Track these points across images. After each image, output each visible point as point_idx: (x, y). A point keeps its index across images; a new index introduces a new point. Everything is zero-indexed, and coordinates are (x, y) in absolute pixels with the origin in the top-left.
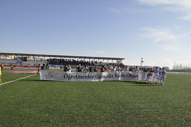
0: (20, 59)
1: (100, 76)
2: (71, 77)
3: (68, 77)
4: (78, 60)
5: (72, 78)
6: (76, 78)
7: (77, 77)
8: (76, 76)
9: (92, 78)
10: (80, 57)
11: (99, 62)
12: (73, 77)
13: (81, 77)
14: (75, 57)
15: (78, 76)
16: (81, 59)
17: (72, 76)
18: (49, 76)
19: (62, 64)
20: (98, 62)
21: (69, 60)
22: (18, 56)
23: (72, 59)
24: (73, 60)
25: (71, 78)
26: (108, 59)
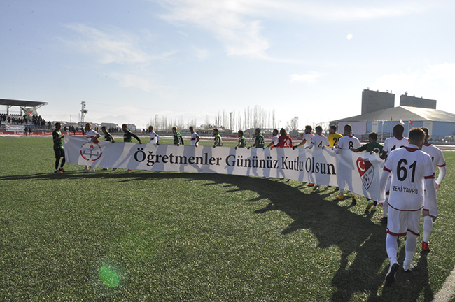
1: (240, 158)
2: (155, 157)
3: (147, 159)
5: (157, 161)
6: (171, 162)
7: (174, 160)
8: (171, 156)
9: (218, 164)
12: (160, 159)
13: (183, 159)
15: (177, 157)
17: (157, 157)
18: (91, 155)
25: (154, 160)
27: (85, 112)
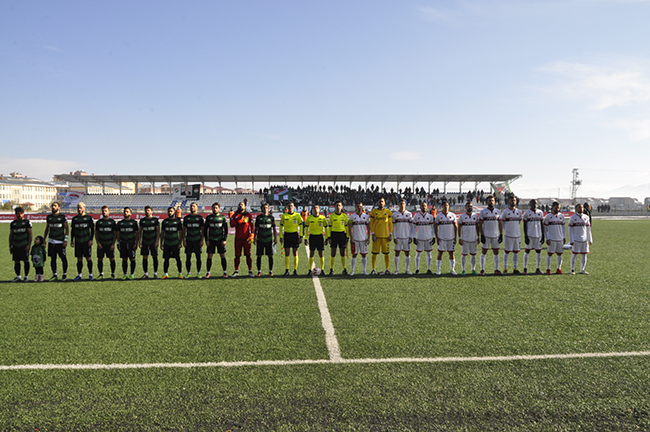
0: (179, 193)
4: (360, 188)
10: (367, 178)
11: (432, 191)
14: (352, 179)
16: (370, 184)
19: (311, 203)
20: (427, 191)
21: (330, 188)
22: (173, 183)
23: (339, 184)
24: (346, 188)
26: (460, 181)
27: (578, 183)
